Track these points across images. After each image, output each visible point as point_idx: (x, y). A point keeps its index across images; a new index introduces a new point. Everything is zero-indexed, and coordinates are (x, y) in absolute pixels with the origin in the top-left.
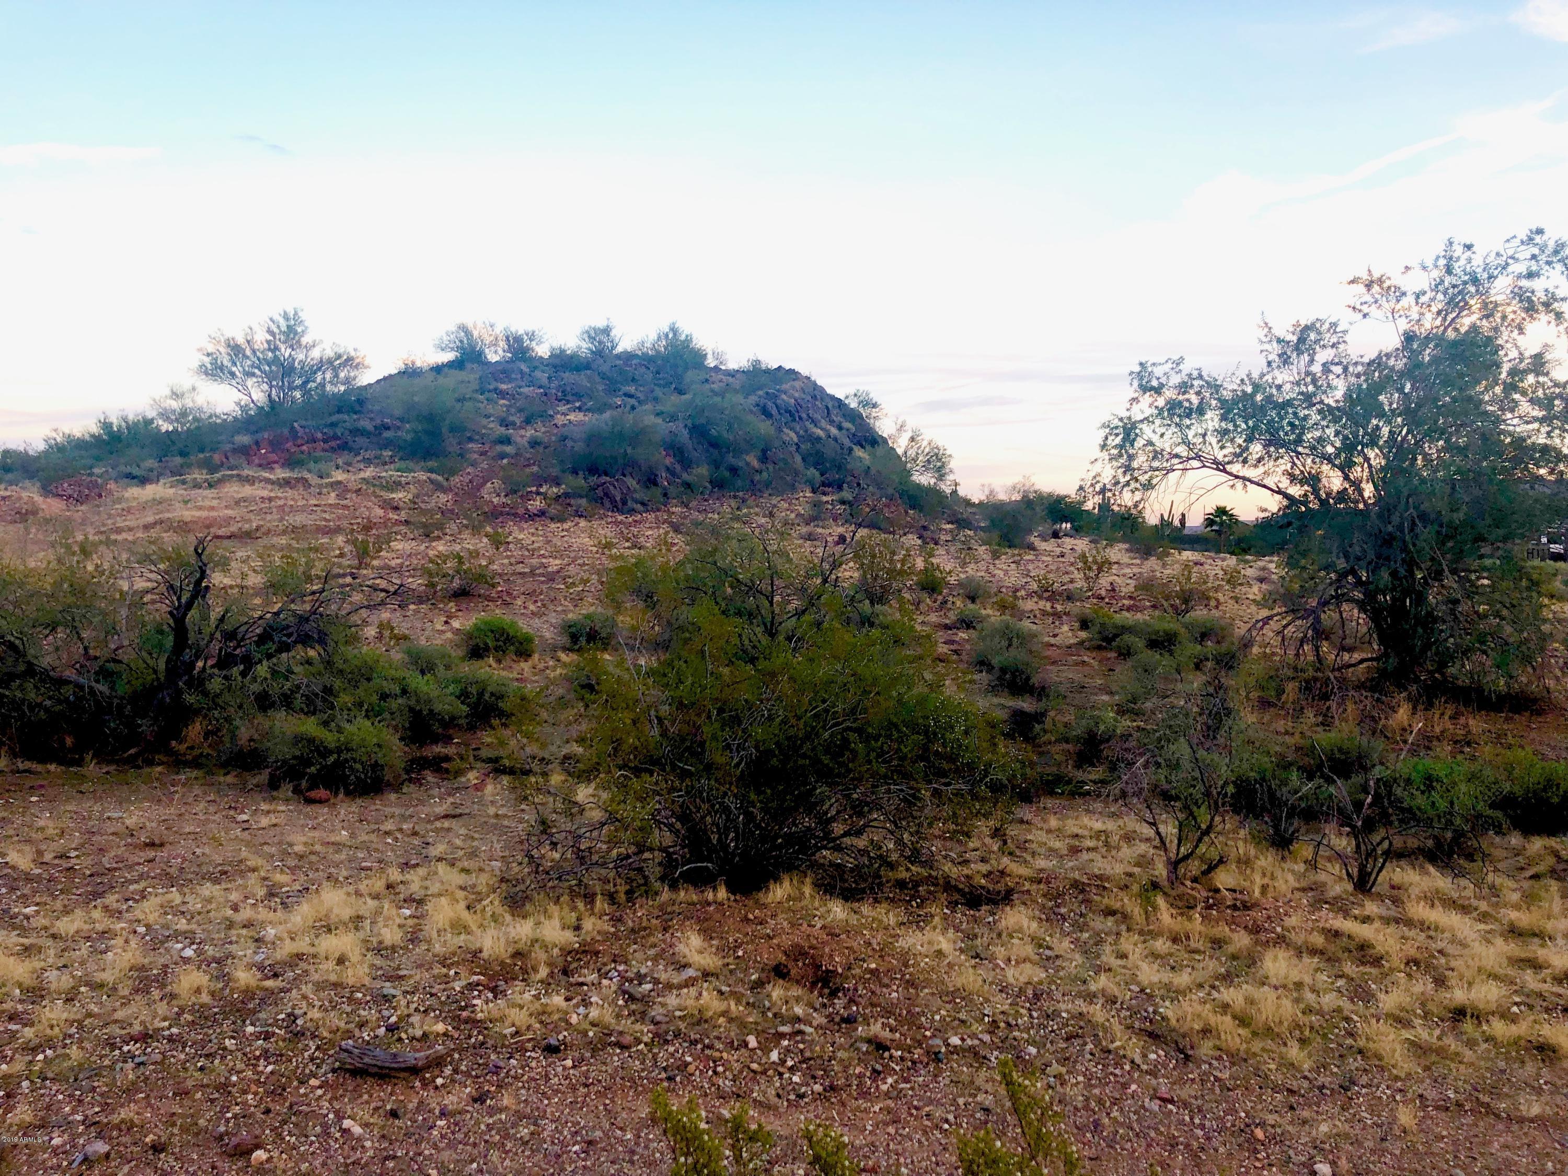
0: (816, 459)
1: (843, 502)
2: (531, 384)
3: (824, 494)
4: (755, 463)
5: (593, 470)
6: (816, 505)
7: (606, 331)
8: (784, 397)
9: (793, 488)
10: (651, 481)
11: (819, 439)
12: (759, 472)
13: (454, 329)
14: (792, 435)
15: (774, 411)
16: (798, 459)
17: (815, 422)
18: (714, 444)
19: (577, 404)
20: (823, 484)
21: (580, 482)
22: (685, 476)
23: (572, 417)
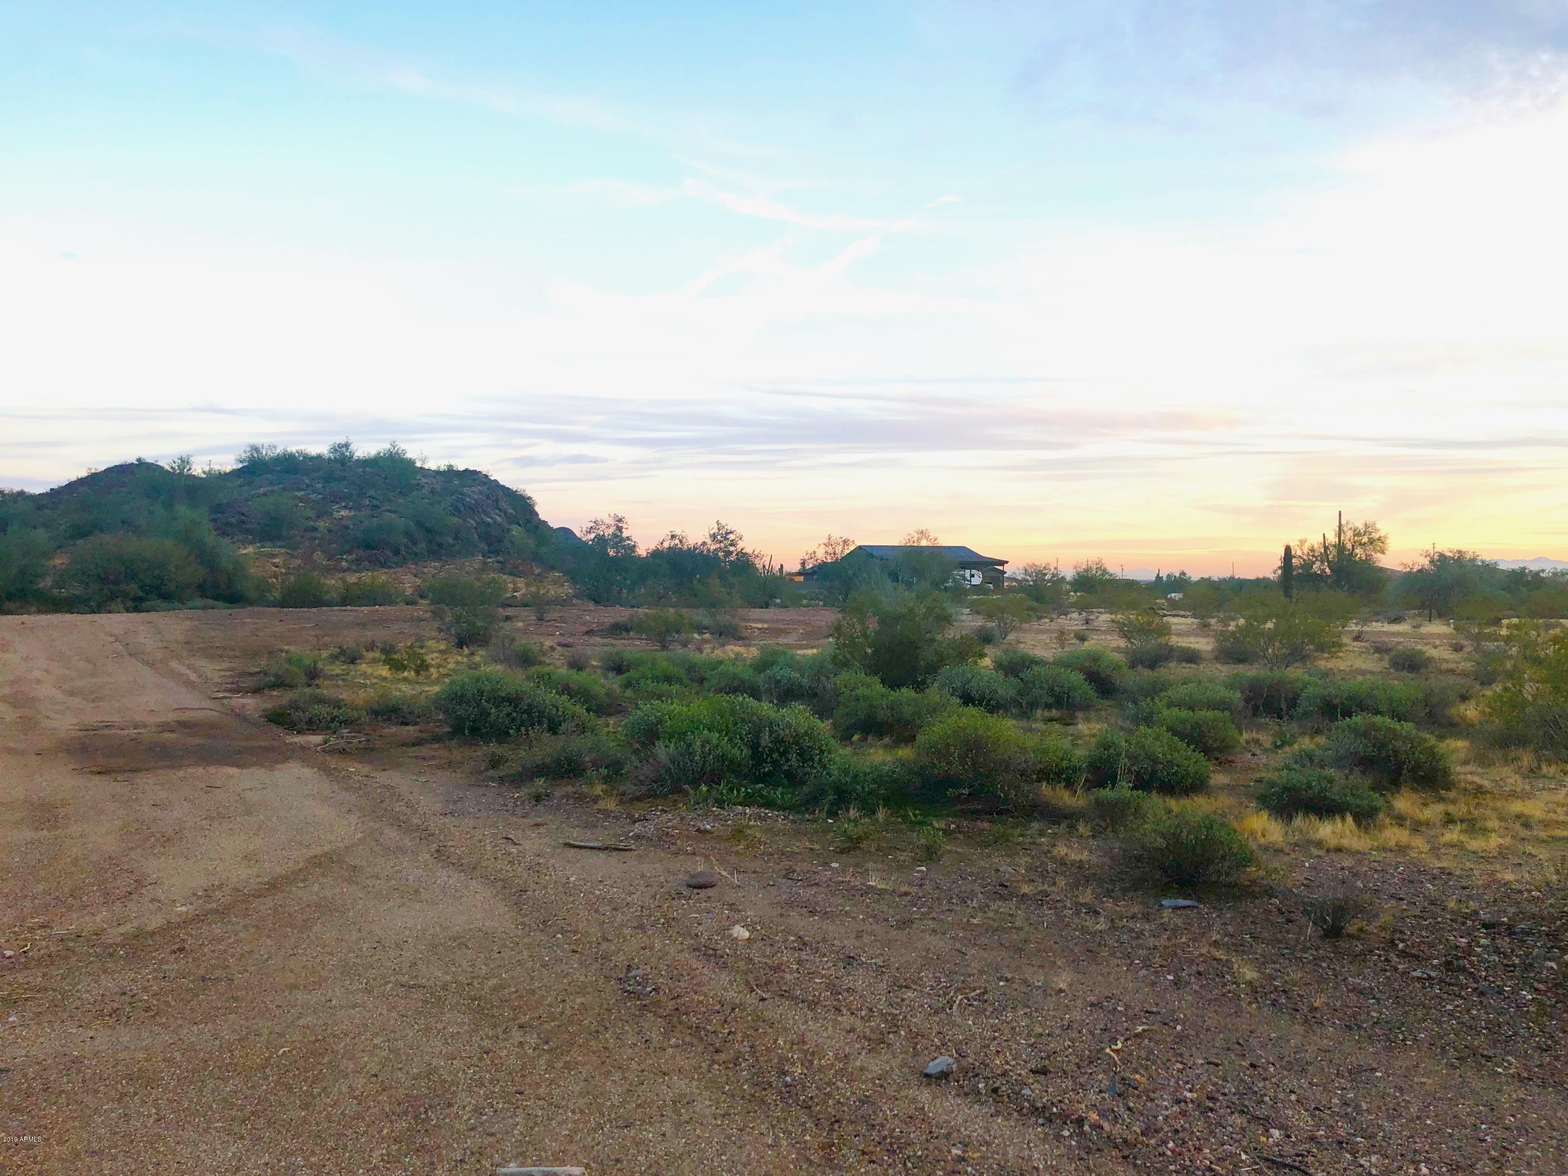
0: (487, 537)
1: (498, 562)
2: (314, 492)
3: (489, 558)
4: (451, 541)
5: (368, 547)
6: (485, 563)
7: (347, 446)
8: (468, 499)
9: (473, 555)
10: (397, 552)
11: (489, 524)
12: (453, 545)
13: (248, 449)
14: (472, 522)
15: (462, 509)
16: (476, 537)
17: (487, 514)
18: (429, 531)
19: (343, 504)
20: (490, 552)
21: (361, 552)
22: (415, 549)
23: (343, 513)
